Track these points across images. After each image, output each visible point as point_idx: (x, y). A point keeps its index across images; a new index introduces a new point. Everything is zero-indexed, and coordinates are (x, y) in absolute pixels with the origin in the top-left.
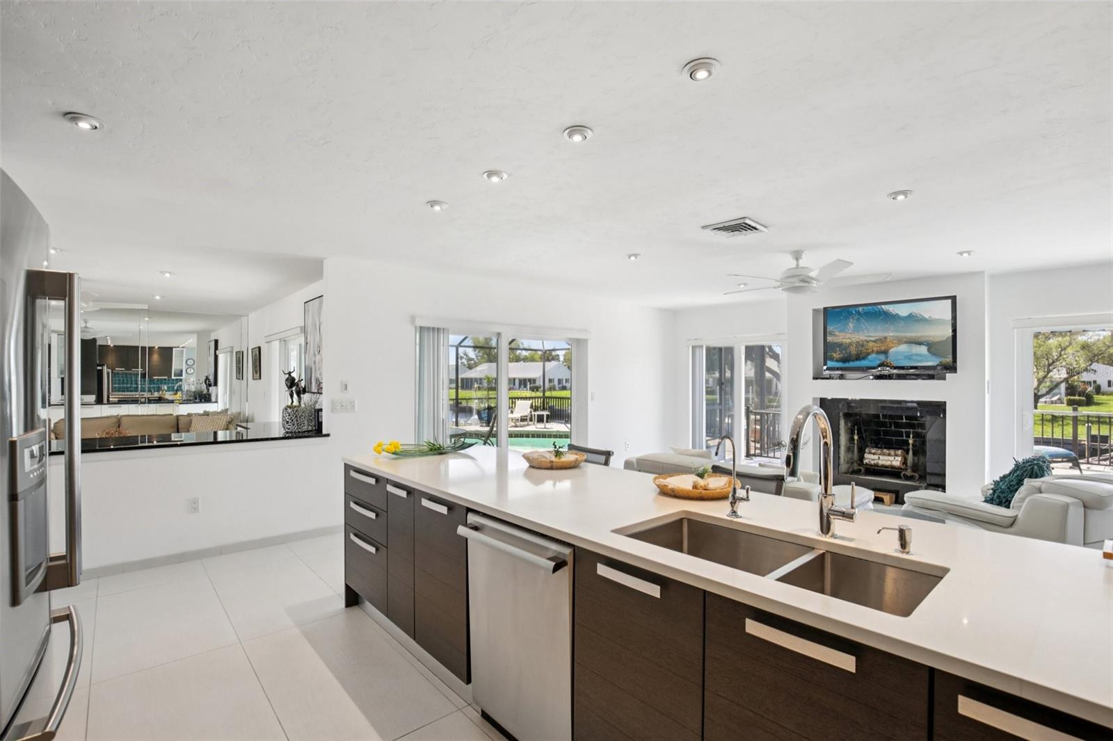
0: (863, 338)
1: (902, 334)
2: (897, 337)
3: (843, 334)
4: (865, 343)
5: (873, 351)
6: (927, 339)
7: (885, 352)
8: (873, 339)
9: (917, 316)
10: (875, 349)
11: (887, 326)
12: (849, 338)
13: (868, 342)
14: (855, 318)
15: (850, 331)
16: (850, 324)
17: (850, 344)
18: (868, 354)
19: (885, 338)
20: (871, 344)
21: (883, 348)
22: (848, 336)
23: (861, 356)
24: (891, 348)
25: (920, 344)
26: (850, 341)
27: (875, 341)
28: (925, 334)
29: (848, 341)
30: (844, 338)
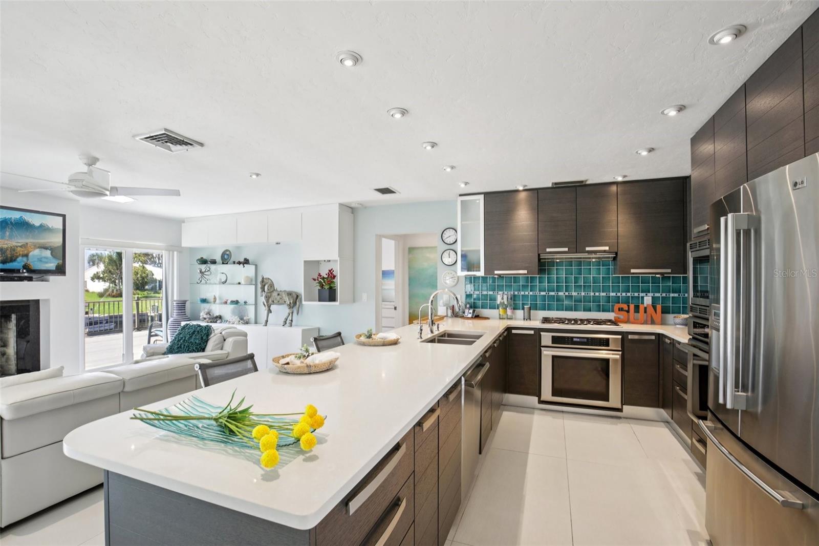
0: (15, 244)
1: (36, 241)
2: (33, 243)
3: (3, 241)
4: (15, 248)
5: (20, 255)
6: (50, 244)
7: (27, 256)
8: (20, 244)
9: (45, 226)
10: (21, 253)
11: (28, 234)
12: (6, 244)
13: (17, 247)
14: (10, 227)
15: (7, 238)
16: (7, 232)
17: (7, 249)
18: (17, 257)
19: (27, 244)
20: (19, 249)
21: (26, 252)
22: (6, 242)
23: (13, 258)
24: (31, 251)
25: (46, 248)
26: (6, 246)
27: (21, 247)
28: (49, 241)
29: (5, 246)
30: (4, 244)
